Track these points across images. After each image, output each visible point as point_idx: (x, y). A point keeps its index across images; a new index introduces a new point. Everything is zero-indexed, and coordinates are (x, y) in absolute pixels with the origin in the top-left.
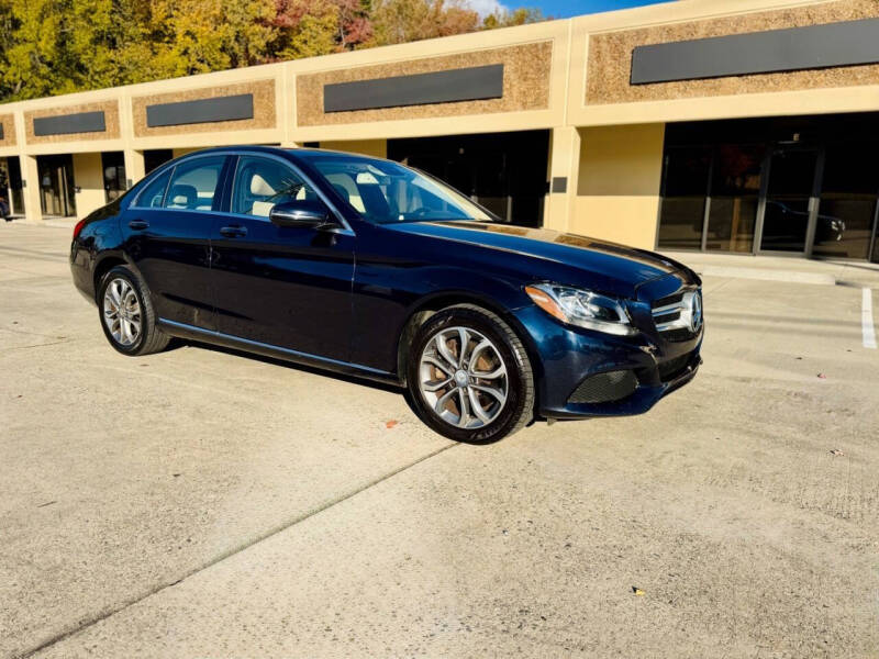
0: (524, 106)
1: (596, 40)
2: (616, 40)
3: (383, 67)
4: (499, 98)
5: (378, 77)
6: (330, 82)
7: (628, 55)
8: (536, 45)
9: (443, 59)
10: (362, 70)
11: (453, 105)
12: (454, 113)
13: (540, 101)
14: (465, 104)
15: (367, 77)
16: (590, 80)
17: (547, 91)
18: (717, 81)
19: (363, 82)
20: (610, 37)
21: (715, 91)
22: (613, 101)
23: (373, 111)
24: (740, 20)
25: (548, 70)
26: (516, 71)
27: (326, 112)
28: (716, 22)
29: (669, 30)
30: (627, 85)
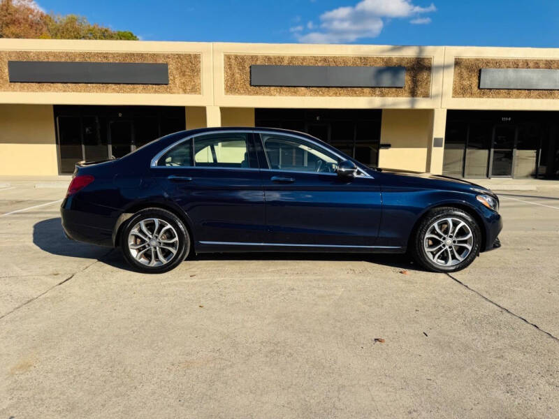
0: (185, 91)
1: (228, 57)
2: (240, 60)
3: (67, 54)
4: (167, 84)
5: (63, 60)
6: (14, 59)
7: (248, 69)
8: (190, 55)
9: (119, 55)
10: (47, 54)
11: (131, 86)
12: (132, 91)
13: (195, 90)
14: (141, 87)
15: (51, 59)
16: (226, 81)
17: (200, 84)
18: (296, 89)
19: (48, 62)
20: (236, 57)
21: (295, 93)
22: (241, 94)
23: (59, 85)
24: (304, 59)
25: (199, 71)
26: (177, 69)
27: (11, 82)
28: (293, 58)
29: (269, 58)
30: (248, 85)
